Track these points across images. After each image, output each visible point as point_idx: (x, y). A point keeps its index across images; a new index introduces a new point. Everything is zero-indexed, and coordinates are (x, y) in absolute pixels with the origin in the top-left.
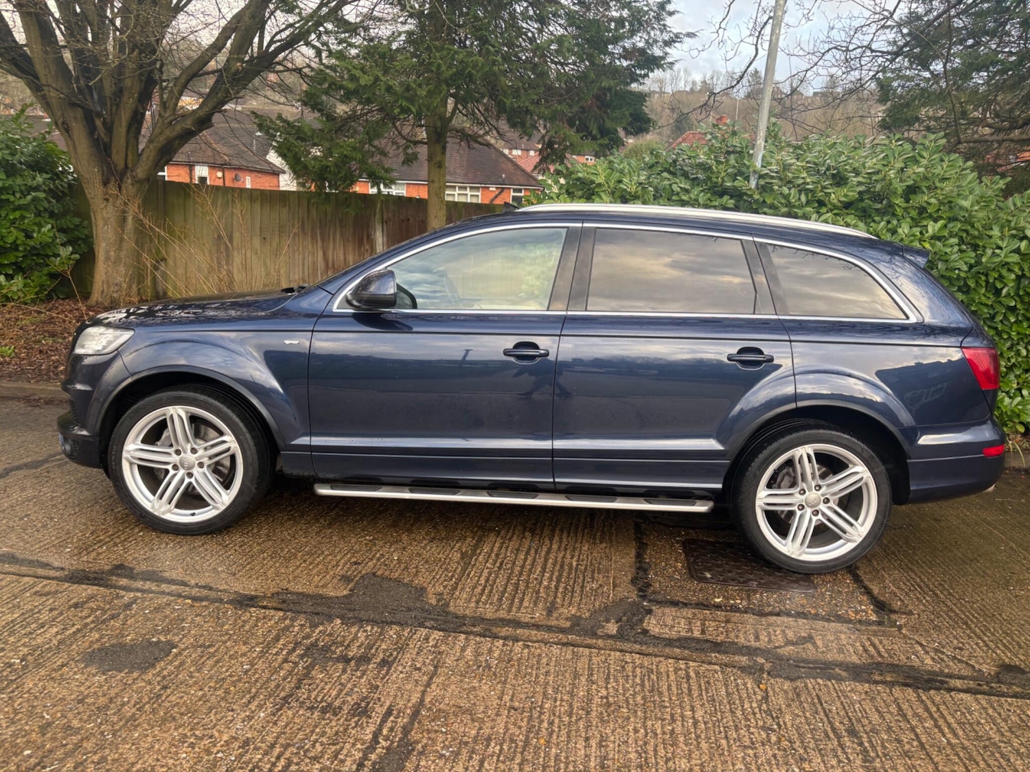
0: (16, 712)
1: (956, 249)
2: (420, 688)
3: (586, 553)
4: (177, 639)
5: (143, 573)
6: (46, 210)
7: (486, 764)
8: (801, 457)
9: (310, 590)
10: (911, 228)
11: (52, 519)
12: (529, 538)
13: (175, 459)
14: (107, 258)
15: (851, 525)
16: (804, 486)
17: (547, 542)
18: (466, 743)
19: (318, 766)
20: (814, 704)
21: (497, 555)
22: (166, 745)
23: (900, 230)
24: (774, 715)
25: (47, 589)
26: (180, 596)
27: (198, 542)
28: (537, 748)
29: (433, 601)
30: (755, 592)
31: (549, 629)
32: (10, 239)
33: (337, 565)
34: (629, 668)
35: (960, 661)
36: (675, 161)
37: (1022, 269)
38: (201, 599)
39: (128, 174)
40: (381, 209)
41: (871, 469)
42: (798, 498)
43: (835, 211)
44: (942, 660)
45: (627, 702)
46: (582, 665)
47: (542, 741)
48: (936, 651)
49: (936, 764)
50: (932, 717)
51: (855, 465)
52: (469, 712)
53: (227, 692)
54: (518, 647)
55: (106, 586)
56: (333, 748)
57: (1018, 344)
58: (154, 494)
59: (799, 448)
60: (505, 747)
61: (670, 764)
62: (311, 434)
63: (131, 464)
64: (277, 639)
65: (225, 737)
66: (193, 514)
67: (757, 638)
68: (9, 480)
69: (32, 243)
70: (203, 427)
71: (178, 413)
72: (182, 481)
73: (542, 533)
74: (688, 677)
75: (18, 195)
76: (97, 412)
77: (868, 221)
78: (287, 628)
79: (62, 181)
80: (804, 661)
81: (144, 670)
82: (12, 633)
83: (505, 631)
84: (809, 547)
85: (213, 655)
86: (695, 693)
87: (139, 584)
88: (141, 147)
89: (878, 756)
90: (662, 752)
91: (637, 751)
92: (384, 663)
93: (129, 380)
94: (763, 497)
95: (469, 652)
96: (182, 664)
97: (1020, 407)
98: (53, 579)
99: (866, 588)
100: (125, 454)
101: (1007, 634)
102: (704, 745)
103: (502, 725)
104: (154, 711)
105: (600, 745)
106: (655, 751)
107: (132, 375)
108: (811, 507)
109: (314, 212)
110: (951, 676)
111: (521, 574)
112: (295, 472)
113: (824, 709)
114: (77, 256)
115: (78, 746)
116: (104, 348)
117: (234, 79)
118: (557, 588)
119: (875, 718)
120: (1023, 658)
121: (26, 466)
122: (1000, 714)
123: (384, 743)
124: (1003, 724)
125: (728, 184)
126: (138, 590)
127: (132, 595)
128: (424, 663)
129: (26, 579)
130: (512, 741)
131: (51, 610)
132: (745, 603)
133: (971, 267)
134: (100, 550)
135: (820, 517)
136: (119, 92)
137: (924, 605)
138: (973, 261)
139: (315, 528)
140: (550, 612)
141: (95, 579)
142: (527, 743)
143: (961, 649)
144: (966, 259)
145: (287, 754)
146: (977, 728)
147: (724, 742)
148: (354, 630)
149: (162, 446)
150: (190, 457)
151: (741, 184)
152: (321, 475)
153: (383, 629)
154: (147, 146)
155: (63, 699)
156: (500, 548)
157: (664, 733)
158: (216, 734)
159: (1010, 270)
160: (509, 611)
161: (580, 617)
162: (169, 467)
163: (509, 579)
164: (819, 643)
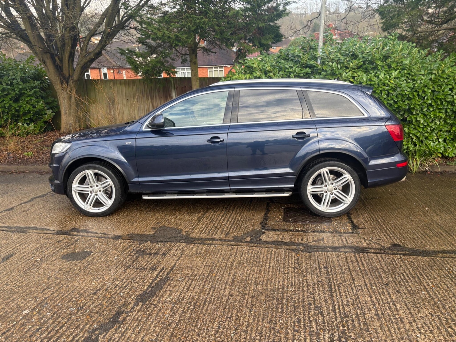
0: (39, 274)
1: (405, 82)
2: (175, 261)
3: (246, 214)
4: (93, 250)
5: (82, 230)
6: (40, 96)
7: (193, 282)
8: (324, 172)
9: (140, 233)
10: (385, 74)
11: (50, 214)
12: (224, 211)
13: (90, 189)
14: (66, 113)
15: (346, 197)
16: (327, 184)
17: (231, 212)
18: (188, 277)
19: (137, 284)
20: (315, 260)
21: (211, 217)
22: (88, 281)
23: (380, 77)
24: (299, 263)
25: (49, 237)
26: (94, 237)
27: (101, 219)
28: (212, 277)
29: (185, 234)
30: (307, 225)
31: (225, 241)
32: (27, 109)
33: (151, 224)
34: (250, 251)
35: (377, 244)
36: (288, 55)
37: (433, 87)
38: (102, 237)
39: (71, 79)
40: (174, 83)
41: (351, 175)
42: (324, 189)
43: (353, 71)
44: (370, 243)
45: (247, 262)
46: (234, 251)
47: (214, 275)
48: (369, 240)
49: (352, 276)
50: (357, 262)
51: (345, 174)
52: (190, 267)
53: (109, 265)
54: (212, 247)
55: (69, 235)
56: (143, 279)
57: (435, 120)
58: (85, 202)
59: (322, 169)
60: (201, 277)
61: (257, 279)
62: (139, 177)
63: (75, 192)
64: (127, 249)
65: (108, 278)
66: (99, 209)
67: (302, 240)
68: (34, 202)
69: (36, 110)
70: (100, 177)
71: (90, 172)
72: (94, 197)
73: (230, 208)
74: (272, 253)
75: (28, 91)
76: (62, 173)
77: (368, 73)
78: (131, 245)
79: (45, 83)
80: (317, 246)
81: (81, 260)
82: (37, 251)
83: (208, 242)
84: (330, 207)
85: (105, 254)
86: (272, 258)
87: (81, 234)
88: (75, 66)
89: (332, 274)
90: (255, 276)
91: (246, 276)
92: (163, 254)
93: (72, 162)
94: (310, 189)
95: (194, 249)
96: (94, 258)
97: (438, 146)
98: (50, 234)
99: (352, 221)
100: (73, 189)
101: (401, 234)
102: (270, 274)
103: (201, 271)
104: (85, 272)
105: (234, 275)
106: (253, 276)
107: (73, 159)
108: (330, 191)
109: (146, 87)
110: (371, 249)
111: (219, 223)
112: (134, 191)
113: (318, 261)
114: (54, 114)
115: (59, 283)
116: (62, 150)
117: (108, 36)
118: (231, 227)
119: (336, 262)
120: (402, 241)
121: (40, 196)
122: (383, 260)
123: (160, 278)
124: (383, 263)
125: (308, 63)
126: (80, 235)
127: (78, 237)
128: (178, 254)
129: (41, 234)
130: (203, 275)
131: (50, 244)
132: (302, 229)
133: (412, 89)
134: (67, 224)
135: (334, 195)
136: (64, 45)
137: (372, 225)
138: (412, 87)
139: (145, 212)
140: (226, 235)
141: (66, 233)
142: (208, 275)
143: (379, 240)
144: (410, 86)
145: (128, 282)
146: (372, 264)
147: (278, 273)
148: (154, 245)
149: (86, 185)
150: (96, 189)
151: (313, 63)
152: (144, 192)
153: (165, 244)
154: (77, 66)
155: (54, 270)
156: (213, 215)
157: (257, 271)
158: (105, 277)
159: (429, 88)
160: (212, 235)
161: (237, 236)
162: (89, 192)
163: (214, 225)
164: (325, 240)
